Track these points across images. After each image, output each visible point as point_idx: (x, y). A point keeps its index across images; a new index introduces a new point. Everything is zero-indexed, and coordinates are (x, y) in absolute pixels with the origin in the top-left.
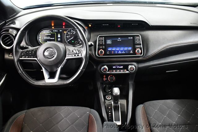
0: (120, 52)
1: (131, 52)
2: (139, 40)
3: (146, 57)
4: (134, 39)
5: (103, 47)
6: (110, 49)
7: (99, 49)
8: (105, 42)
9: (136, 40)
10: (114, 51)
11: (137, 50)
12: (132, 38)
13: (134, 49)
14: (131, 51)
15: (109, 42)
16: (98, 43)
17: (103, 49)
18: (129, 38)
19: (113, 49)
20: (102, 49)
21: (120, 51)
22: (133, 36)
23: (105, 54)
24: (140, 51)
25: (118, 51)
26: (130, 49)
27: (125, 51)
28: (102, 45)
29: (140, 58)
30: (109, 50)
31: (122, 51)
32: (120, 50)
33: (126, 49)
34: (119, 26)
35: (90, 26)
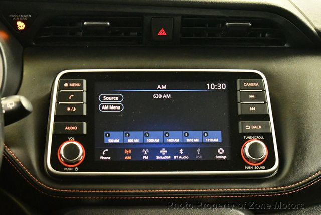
0: (164, 155)
1: (221, 154)
2: (260, 96)
3: (292, 180)
4: (232, 90)
5: (81, 127)
6: (113, 139)
7: (59, 139)
8: (93, 103)
9: (245, 97)
10: (137, 149)
11: (248, 145)
12: (222, 86)
13: (235, 141)
14: (221, 151)
15: (110, 104)
16: (58, 107)
17: (78, 136)
18: (212, 86)
19: (130, 141)
20: (76, 140)
21: (163, 151)
22: (230, 79)
23: (90, 162)
24: (264, 152)
25: (155, 149)
26: (214, 138)
27: (190, 148)
28: (77, 118)
29: (265, 187)
30: (111, 141)
31: (173, 149)
32: (163, 144)
33: (193, 138)
34: (162, 33)
35: (21, 25)
